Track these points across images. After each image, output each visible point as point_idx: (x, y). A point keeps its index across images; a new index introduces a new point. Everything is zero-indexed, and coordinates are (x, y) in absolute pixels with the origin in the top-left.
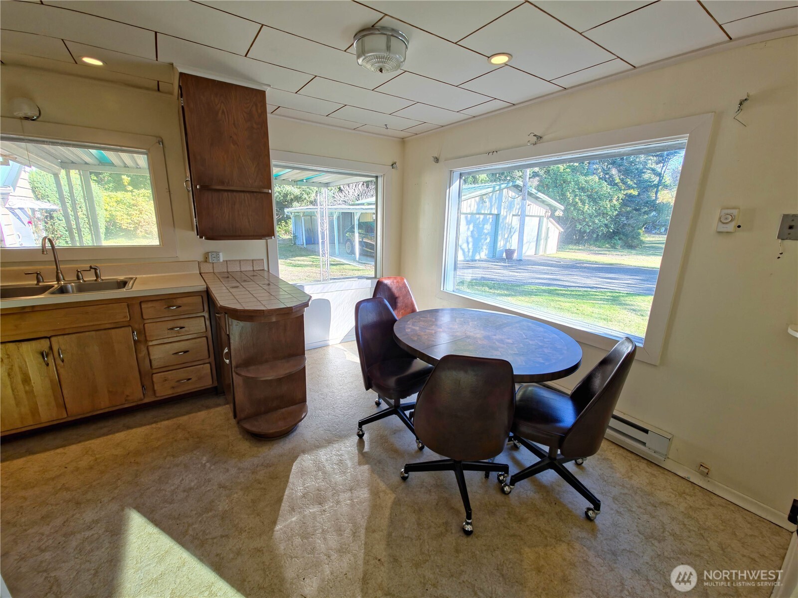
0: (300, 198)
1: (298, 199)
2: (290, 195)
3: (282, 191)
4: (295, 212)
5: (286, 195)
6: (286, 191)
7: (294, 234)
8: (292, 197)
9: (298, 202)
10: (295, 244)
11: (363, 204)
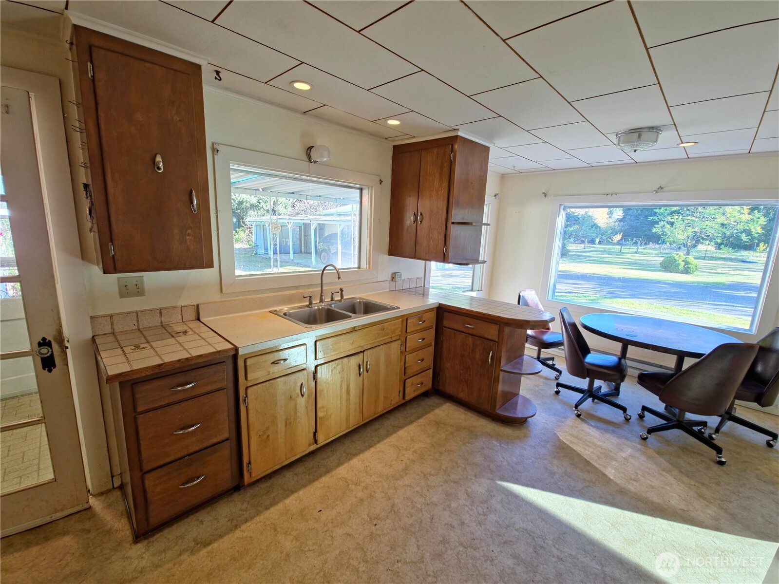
0: (257, 206)
1: (254, 207)
2: (246, 203)
3: (237, 199)
4: (256, 222)
5: (241, 203)
6: (242, 199)
7: (255, 244)
8: (248, 205)
9: (254, 210)
10: (256, 254)
11: (332, 215)
